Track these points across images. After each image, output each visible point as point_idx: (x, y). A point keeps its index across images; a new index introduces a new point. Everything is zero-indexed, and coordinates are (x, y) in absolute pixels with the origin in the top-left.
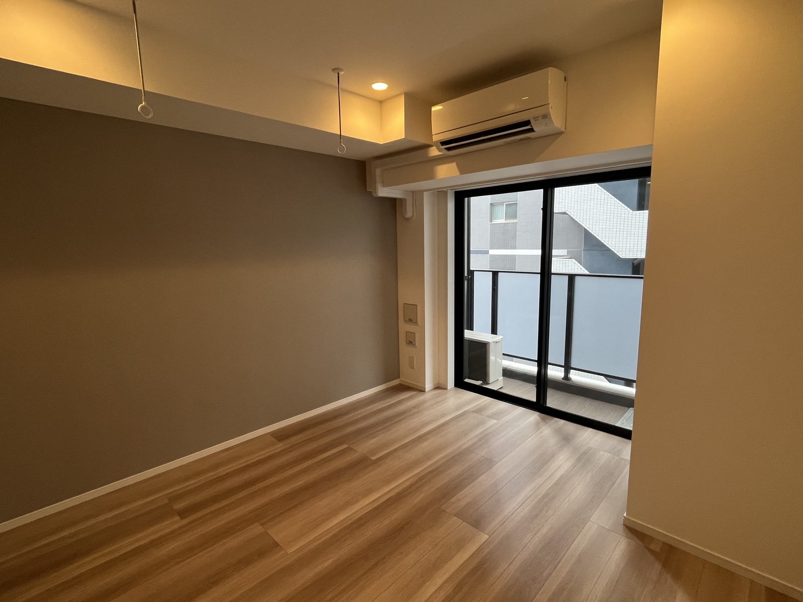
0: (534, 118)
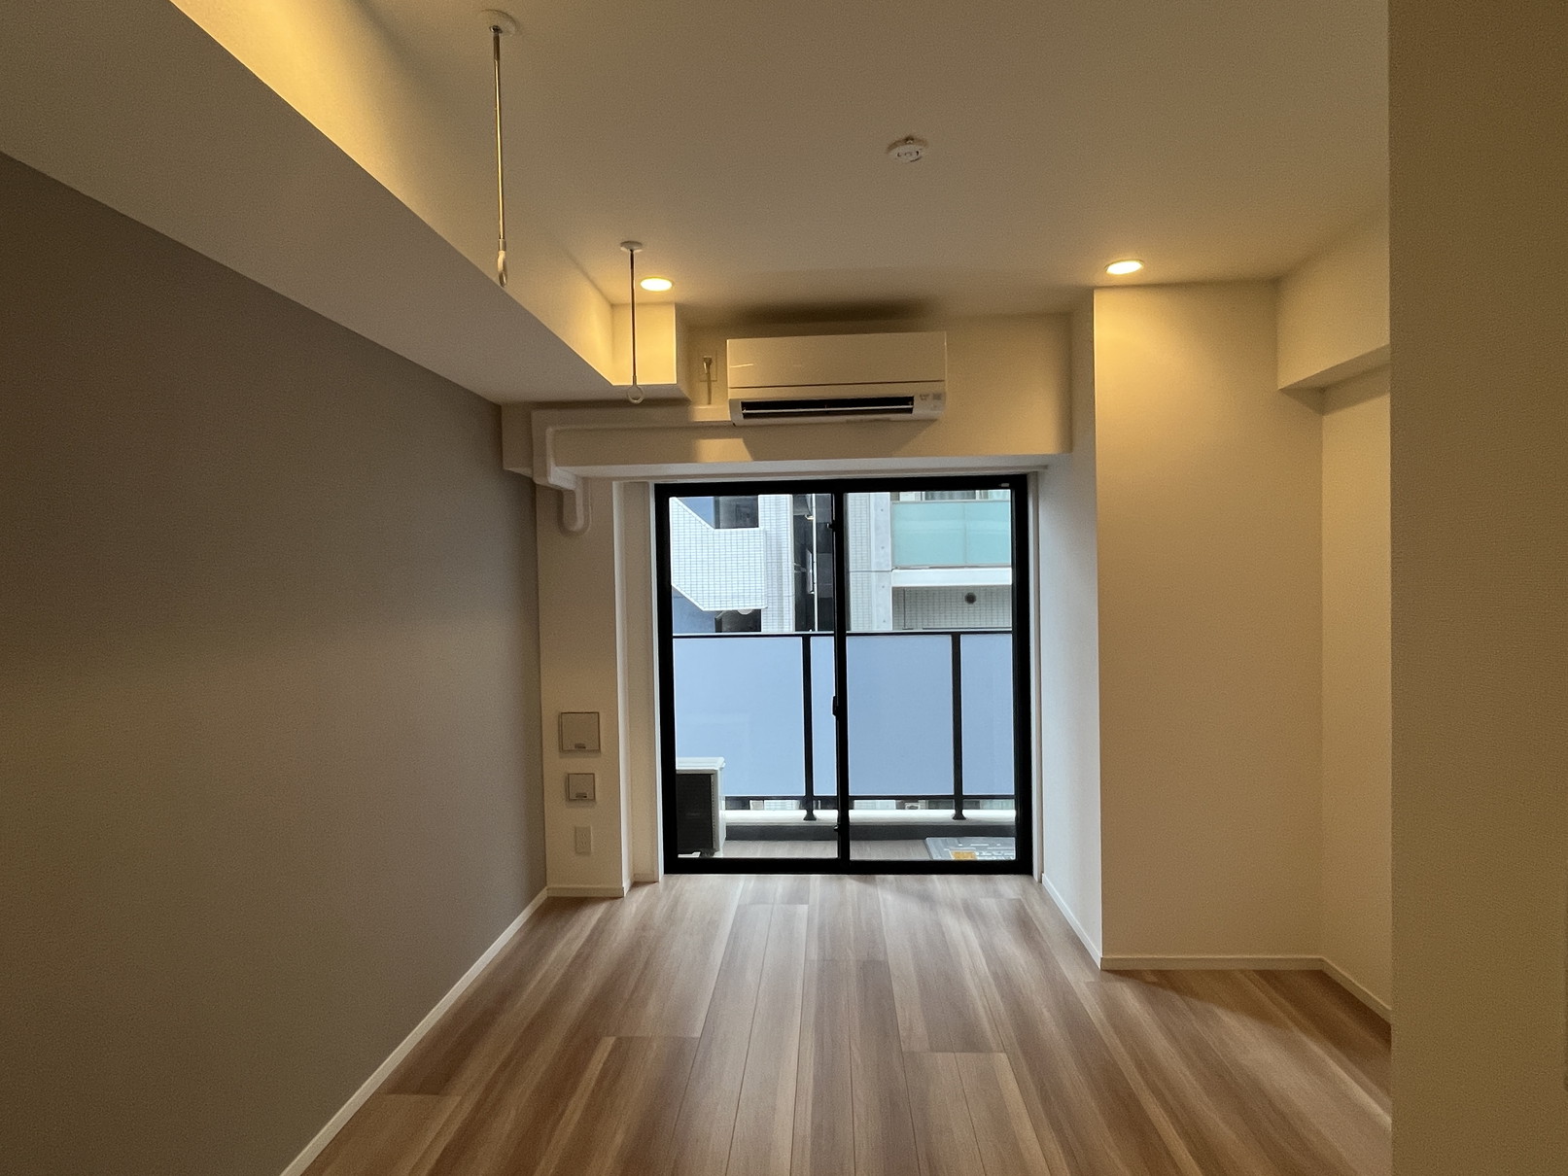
0: (921, 396)
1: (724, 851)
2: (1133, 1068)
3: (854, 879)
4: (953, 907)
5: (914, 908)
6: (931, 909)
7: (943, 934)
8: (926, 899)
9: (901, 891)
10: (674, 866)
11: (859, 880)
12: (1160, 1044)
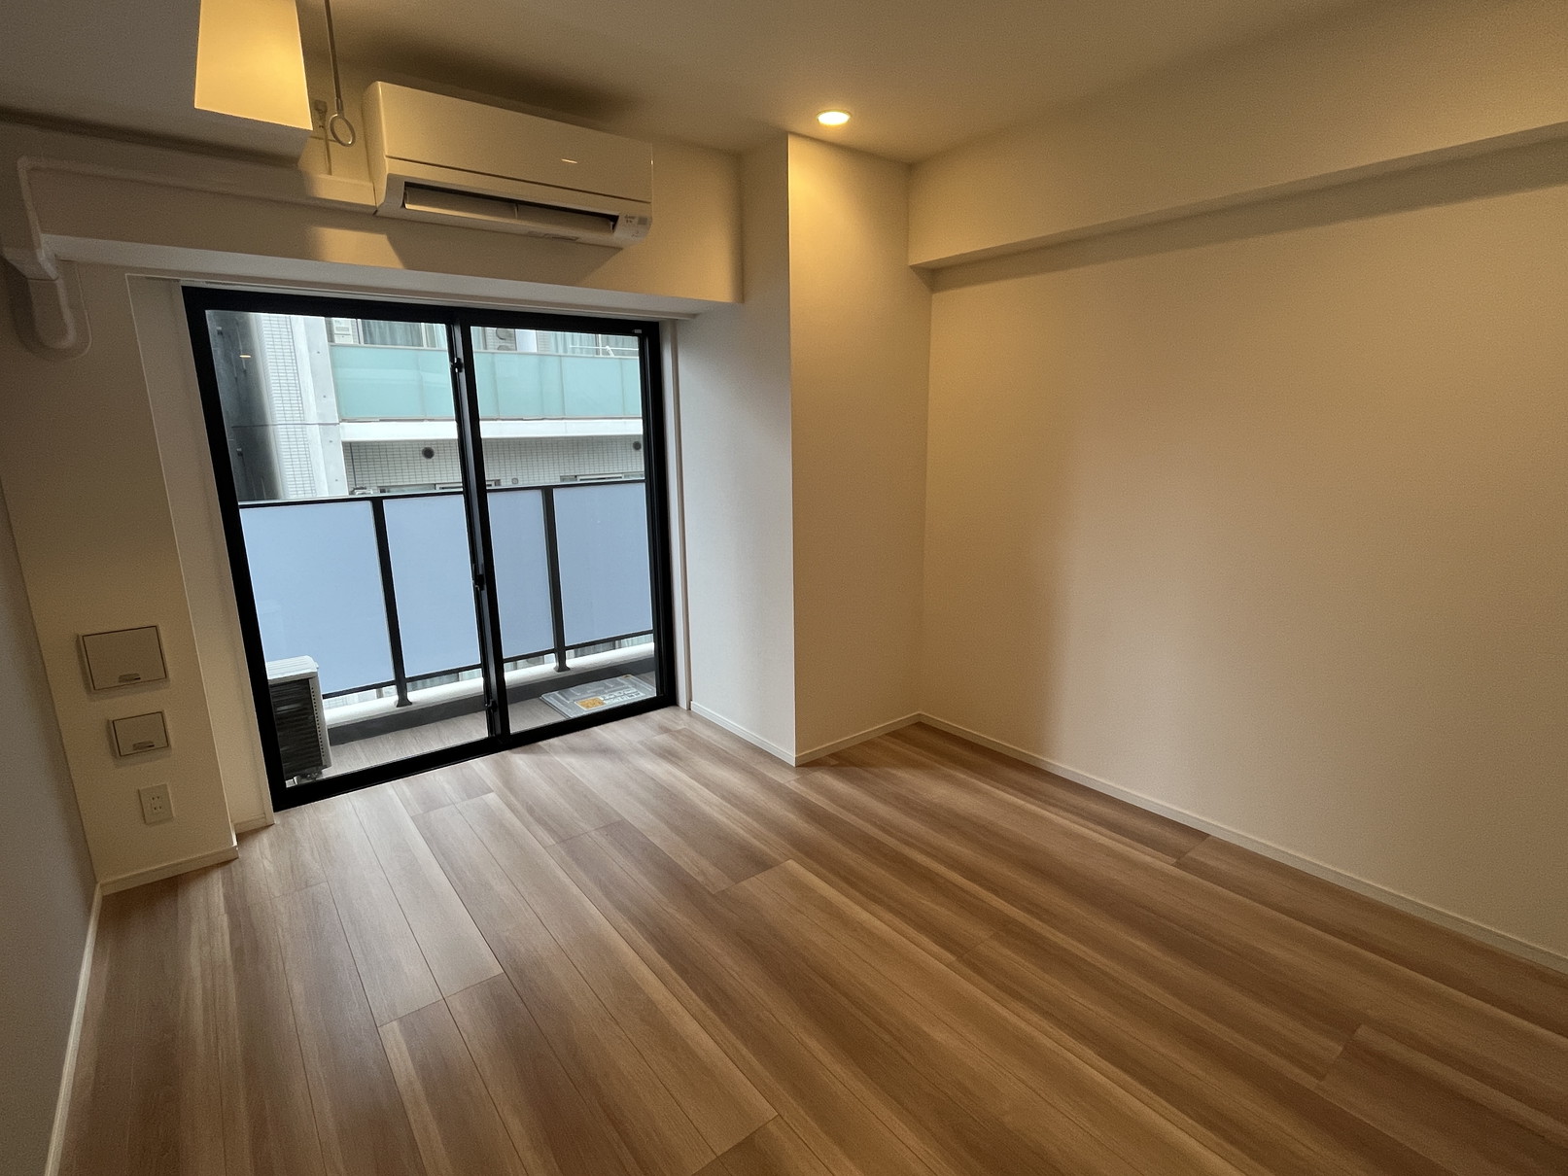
0: (626, 217)
1: (341, 763)
2: (880, 833)
3: (519, 753)
4: (637, 752)
5: (605, 764)
6: (621, 760)
7: (653, 779)
8: (605, 751)
9: (573, 750)
10: (284, 799)
11: (525, 752)
12: (883, 810)
